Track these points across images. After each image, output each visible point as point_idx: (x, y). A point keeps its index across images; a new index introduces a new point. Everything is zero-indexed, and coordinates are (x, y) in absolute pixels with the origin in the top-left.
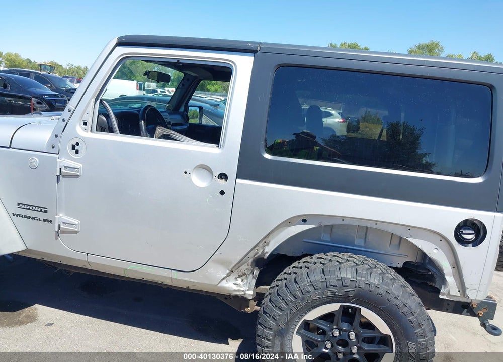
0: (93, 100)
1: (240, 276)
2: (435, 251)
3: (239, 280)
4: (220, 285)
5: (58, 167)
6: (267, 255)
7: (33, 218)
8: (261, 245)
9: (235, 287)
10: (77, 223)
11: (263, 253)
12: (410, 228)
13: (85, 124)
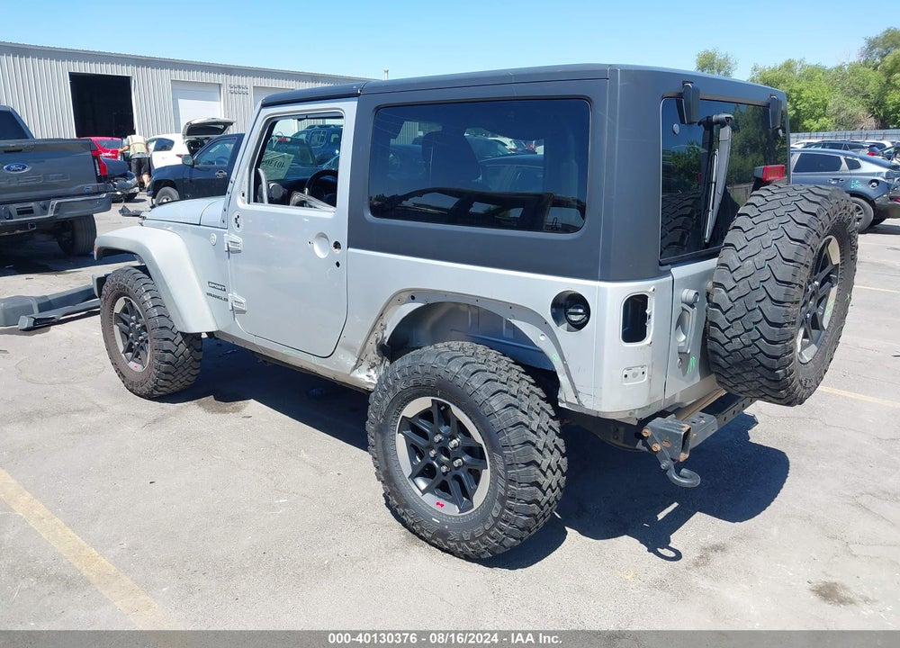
0: (247, 169)
1: (372, 367)
2: (542, 338)
3: (372, 371)
4: (352, 375)
5: (225, 242)
6: (387, 341)
7: (214, 296)
8: (378, 327)
9: (367, 380)
10: (243, 302)
11: (383, 338)
12: (511, 306)
13: (243, 195)
